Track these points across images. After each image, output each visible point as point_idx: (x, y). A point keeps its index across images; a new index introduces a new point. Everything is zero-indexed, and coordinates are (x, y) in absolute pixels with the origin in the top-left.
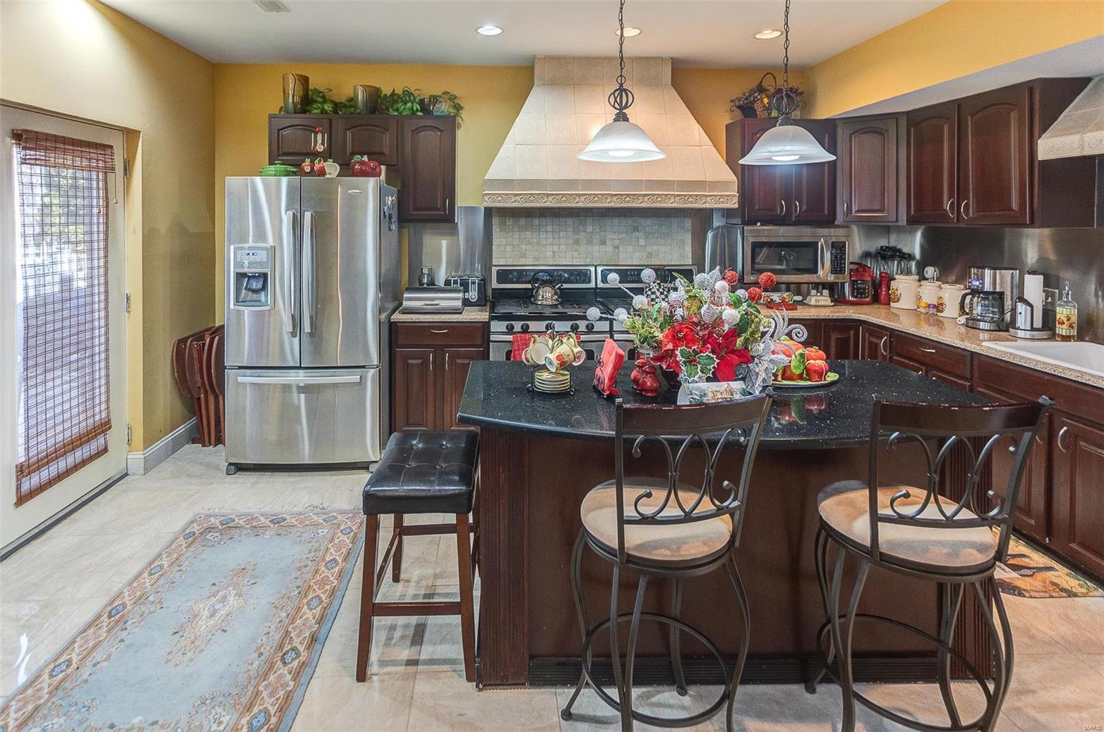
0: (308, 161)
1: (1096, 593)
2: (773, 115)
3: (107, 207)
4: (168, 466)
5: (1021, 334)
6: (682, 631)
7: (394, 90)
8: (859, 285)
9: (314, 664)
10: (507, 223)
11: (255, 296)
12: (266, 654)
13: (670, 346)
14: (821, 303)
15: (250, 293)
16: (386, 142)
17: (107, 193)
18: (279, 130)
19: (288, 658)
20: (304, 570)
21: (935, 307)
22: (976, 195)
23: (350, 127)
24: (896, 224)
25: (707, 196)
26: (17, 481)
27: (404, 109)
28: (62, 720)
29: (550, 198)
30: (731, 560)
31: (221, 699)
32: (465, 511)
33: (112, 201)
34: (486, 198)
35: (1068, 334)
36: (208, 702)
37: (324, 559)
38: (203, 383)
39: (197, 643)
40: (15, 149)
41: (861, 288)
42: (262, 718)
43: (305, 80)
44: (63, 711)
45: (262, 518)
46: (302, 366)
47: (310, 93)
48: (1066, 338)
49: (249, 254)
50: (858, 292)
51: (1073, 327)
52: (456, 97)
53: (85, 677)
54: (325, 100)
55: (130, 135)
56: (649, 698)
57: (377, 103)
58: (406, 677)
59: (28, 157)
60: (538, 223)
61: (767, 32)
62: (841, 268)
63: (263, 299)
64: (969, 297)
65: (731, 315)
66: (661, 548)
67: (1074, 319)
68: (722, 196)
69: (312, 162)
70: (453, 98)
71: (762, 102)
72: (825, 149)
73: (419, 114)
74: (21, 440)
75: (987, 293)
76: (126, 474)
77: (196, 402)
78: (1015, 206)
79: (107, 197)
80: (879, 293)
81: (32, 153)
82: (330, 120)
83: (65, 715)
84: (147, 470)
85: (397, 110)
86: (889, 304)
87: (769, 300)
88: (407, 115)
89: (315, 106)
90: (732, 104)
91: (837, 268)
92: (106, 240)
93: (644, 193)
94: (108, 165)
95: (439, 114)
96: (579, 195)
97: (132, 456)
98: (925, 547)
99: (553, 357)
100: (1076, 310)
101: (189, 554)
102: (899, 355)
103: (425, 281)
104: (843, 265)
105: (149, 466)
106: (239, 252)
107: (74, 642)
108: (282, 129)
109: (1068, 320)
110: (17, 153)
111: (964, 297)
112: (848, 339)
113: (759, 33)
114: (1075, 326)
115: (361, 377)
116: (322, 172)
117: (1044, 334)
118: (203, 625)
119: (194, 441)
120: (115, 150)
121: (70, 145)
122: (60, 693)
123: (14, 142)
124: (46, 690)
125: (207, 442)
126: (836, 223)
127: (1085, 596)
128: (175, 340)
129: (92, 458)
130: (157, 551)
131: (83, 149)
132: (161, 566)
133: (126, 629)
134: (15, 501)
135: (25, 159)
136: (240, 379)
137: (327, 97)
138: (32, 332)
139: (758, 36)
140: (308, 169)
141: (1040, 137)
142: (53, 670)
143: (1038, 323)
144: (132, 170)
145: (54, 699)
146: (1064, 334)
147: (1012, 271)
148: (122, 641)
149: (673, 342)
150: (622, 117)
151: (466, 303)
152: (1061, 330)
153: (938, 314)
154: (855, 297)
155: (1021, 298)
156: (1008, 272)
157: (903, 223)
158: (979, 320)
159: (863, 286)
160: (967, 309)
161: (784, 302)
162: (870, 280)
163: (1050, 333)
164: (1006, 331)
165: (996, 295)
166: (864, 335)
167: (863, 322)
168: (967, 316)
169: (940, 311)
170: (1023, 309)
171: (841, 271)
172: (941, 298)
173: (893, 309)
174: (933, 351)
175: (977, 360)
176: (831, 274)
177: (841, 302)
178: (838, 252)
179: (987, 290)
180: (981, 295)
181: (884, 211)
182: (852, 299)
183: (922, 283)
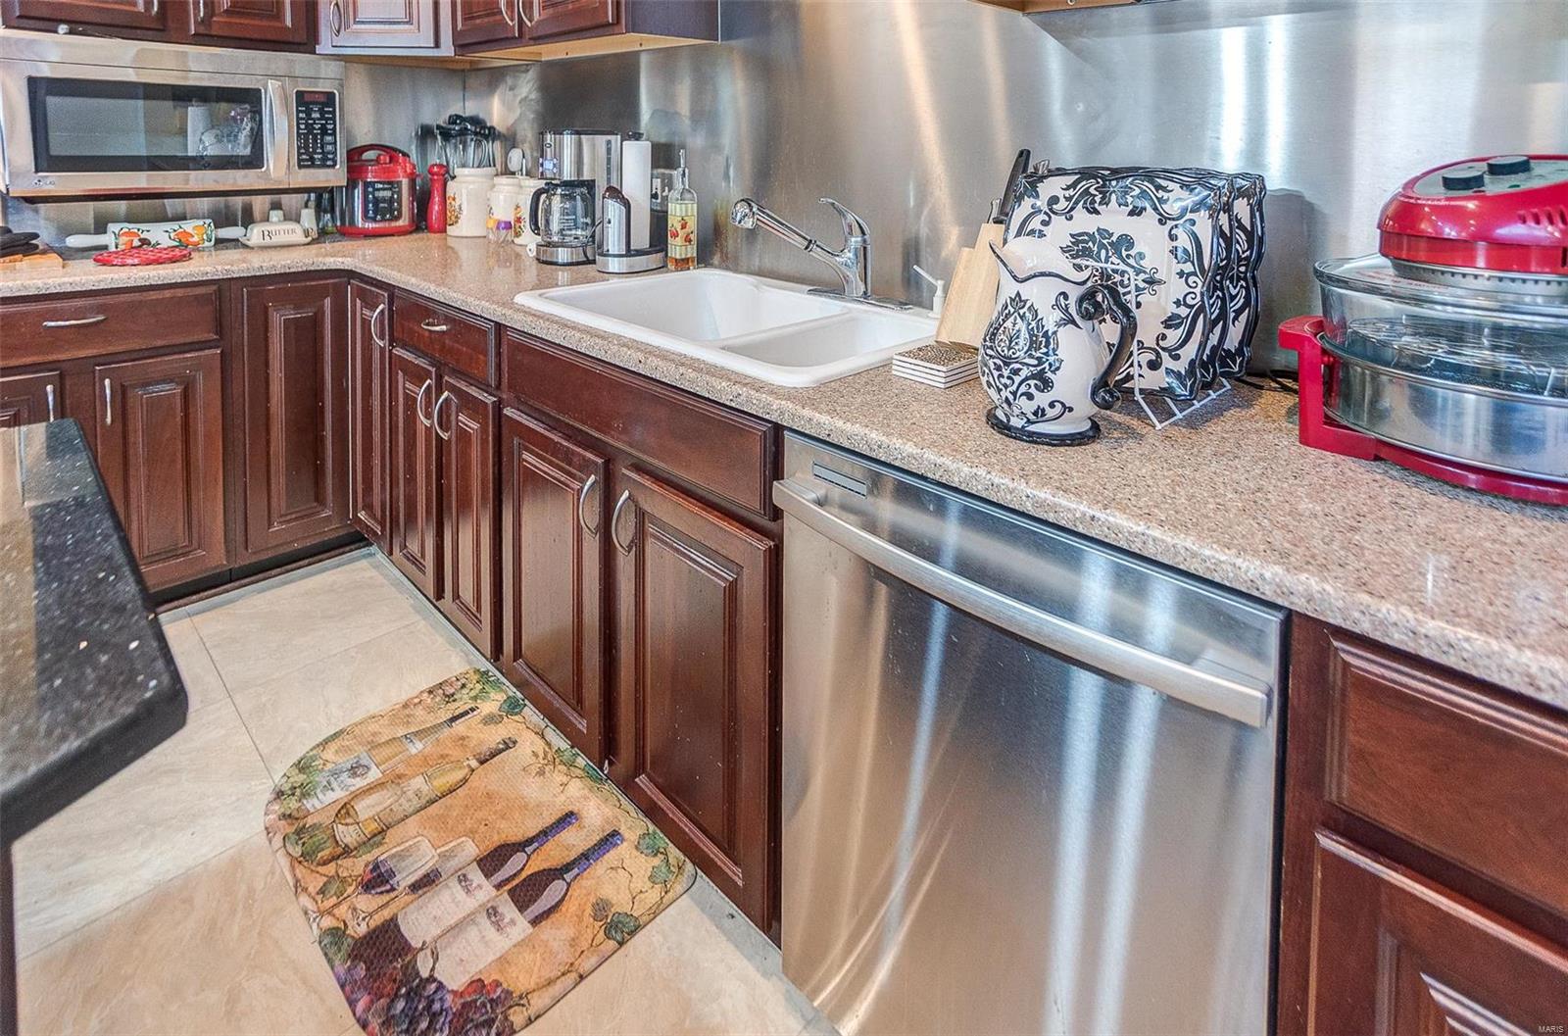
5: (612, 264)
8: (377, 194)
14: (276, 240)
21: (508, 226)
24: (438, 54)
35: (683, 257)
41: (384, 200)
48: (683, 263)
51: (690, 241)
62: (325, 156)
64: (543, 196)
67: (692, 224)
75: (566, 184)
80: (426, 211)
86: (444, 231)
87: (136, 243)
100: (695, 205)
102: (405, 347)
104: (330, 149)
109: (683, 227)
111: (537, 196)
114: (693, 237)
117: (654, 260)
126: (318, 48)
143: (642, 238)
146: (678, 257)
147: (609, 137)
152: (677, 248)
153: (517, 241)
154: (374, 220)
155: (610, 189)
156: (601, 140)
157: (447, 50)
158: (556, 245)
159: (388, 194)
160: (541, 223)
161: (183, 245)
162: (405, 182)
163: (660, 255)
164: (594, 262)
165: (581, 189)
166: (354, 305)
167: (351, 274)
168: (539, 239)
169: (517, 235)
170: (613, 210)
171: (327, 162)
172: (518, 207)
173: (451, 242)
174: (444, 328)
175: (504, 341)
176: (300, 167)
177: (348, 232)
178: (316, 115)
179: (566, 177)
180: (559, 191)
181: (410, 22)
182: (370, 225)
183: (497, 180)
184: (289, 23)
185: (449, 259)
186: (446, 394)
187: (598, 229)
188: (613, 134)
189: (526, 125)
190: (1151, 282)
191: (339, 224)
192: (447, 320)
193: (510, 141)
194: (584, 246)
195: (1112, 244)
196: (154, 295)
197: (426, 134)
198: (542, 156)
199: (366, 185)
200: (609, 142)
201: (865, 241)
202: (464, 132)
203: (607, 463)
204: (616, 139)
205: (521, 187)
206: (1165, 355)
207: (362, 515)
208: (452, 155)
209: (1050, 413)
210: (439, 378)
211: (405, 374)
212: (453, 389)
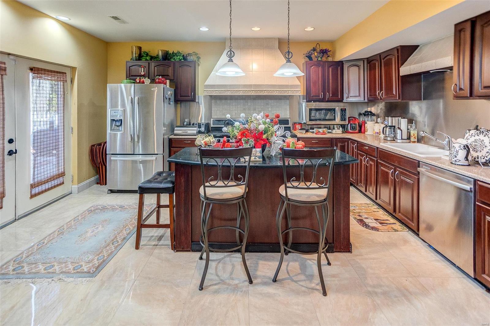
0: (138, 78)
1: (405, 230)
2: (319, 60)
3: (64, 95)
4: (87, 191)
5: (399, 141)
6: (239, 231)
7: (173, 52)
9: (123, 245)
10: (217, 102)
11: (118, 128)
12: (107, 242)
13: (240, 138)
14: (337, 132)
15: (116, 127)
16: (170, 71)
17: (64, 90)
18: (130, 67)
19: (114, 243)
20: (127, 221)
21: (378, 133)
22: (385, 90)
23: (156, 65)
24: (364, 101)
25: (289, 91)
26: (31, 190)
27: (177, 59)
28: (39, 256)
29: (229, 92)
30: (243, 201)
31: (90, 252)
32: (172, 193)
33: (66, 93)
34: (205, 92)
36: (86, 253)
37: (134, 218)
38: (101, 161)
39: (86, 239)
40: (31, 74)
41: (354, 127)
42: (102, 257)
43: (140, 48)
44: (40, 254)
45: (116, 207)
46: (135, 154)
47: (142, 53)
48: (414, 142)
49: (115, 112)
50: (353, 128)
51: (415, 138)
52: (198, 54)
53: (48, 246)
54: (147, 55)
55: (73, 69)
56: (230, 255)
57: (167, 56)
58: (152, 249)
59: (35, 76)
60: (229, 102)
61: (309, 28)
62: (345, 119)
63: (121, 129)
64: (385, 128)
65: (262, 127)
66: (217, 195)
67: (416, 135)
68: (295, 90)
69: (140, 79)
70: (196, 54)
71: (314, 54)
72: (301, 71)
73: (182, 60)
74: (32, 176)
75: (389, 126)
76: (71, 193)
77: (98, 169)
78: (394, 93)
79: (64, 92)
80: (361, 129)
81: (37, 75)
82: (149, 63)
83: (41, 255)
84: (79, 192)
85: (174, 59)
86: (365, 133)
87: (318, 131)
88: (177, 61)
89: (143, 58)
90: (304, 55)
91: (343, 118)
92: (64, 107)
93: (265, 89)
94: (64, 80)
95: (190, 60)
96: (240, 91)
97: (73, 187)
98: (300, 195)
99: (203, 142)
100: (416, 132)
101: (89, 216)
102: (360, 151)
103: (185, 124)
104: (345, 118)
105: (80, 190)
106: (112, 111)
107: (46, 238)
108: (131, 67)
109: (414, 135)
110: (31, 75)
111: (384, 128)
112: (344, 146)
113: (306, 28)
115: (156, 158)
116: (143, 82)
117: (408, 141)
118: (89, 235)
119: (97, 183)
120: (67, 74)
121: (50, 72)
122: (40, 250)
123: (30, 71)
124: (36, 249)
125: (102, 184)
126: (343, 101)
127: (401, 231)
128: (90, 145)
129: (58, 185)
130: (78, 215)
131: (55, 74)
132: (78, 219)
133: (63, 235)
134: (30, 197)
135: (34, 77)
136: (112, 158)
137: (149, 54)
138: (36, 138)
139: (305, 29)
140: (138, 81)
141: (401, 67)
142: (38, 244)
143: (405, 136)
144: (74, 81)
145: (38, 251)
147: (398, 118)
148: (61, 238)
149: (241, 136)
150: (231, 60)
151: (200, 132)
152: (412, 139)
153: (379, 136)
154: (352, 130)
155: (398, 128)
156: (397, 118)
157: (366, 101)
158: (388, 137)
159: (354, 126)
160: (384, 133)
161: (324, 132)
162: (357, 123)
163: (409, 140)
164: (395, 140)
165: (393, 127)
166: (350, 144)
167: (350, 139)
168: (384, 136)
169: (380, 135)
170: (399, 131)
171: (345, 120)
172: (380, 130)
173: (366, 135)
174: (367, 148)
175: (378, 150)
176: (341, 121)
177: (347, 132)
178: (343, 112)
179: (389, 125)
180: (388, 127)
181: (359, 96)
182: (351, 131)
183: (375, 124)
184: (339, 97)
185: (366, 138)
186: (368, 158)
187: (396, 135)
188: (399, 117)
189: (382, 114)
190: (486, 147)
191: (345, 130)
192: (368, 147)
193: (378, 116)
194: (393, 138)
195: (481, 141)
196: (324, 139)
197: (360, 114)
198: (385, 121)
199: (351, 124)
200: (398, 119)
201: (449, 140)
202: (368, 114)
203: (395, 168)
204: (400, 118)
205: (380, 126)
206: (485, 157)
207: (351, 179)
208: (366, 119)
209: (457, 161)
210: (366, 156)
211: (360, 155)
212: (369, 158)
